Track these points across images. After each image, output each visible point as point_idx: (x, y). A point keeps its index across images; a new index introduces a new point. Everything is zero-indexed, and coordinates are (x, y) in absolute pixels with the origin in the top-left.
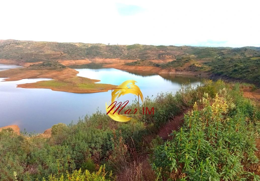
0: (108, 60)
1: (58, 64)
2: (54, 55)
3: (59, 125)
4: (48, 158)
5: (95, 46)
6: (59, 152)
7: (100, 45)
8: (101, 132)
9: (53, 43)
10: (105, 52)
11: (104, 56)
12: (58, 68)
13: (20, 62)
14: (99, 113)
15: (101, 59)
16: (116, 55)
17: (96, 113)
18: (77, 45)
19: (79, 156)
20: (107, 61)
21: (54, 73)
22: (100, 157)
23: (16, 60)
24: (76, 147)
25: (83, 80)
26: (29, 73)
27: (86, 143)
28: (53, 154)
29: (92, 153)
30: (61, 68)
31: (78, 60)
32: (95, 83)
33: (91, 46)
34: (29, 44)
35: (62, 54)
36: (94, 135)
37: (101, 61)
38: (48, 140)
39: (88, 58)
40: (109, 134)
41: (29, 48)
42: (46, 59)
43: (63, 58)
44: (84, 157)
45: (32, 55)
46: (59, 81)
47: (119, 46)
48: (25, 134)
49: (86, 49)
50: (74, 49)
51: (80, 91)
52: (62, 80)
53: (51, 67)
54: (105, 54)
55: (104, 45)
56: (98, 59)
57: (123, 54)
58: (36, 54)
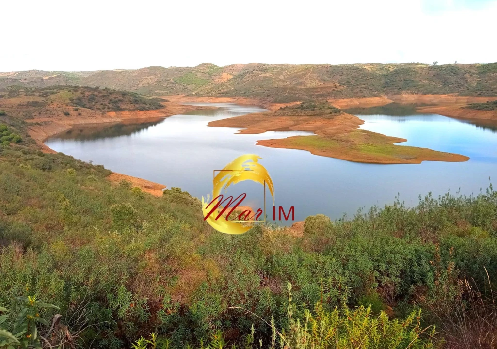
0: (429, 98)
1: (326, 106)
2: (322, 88)
3: (318, 217)
4: (301, 271)
5: (403, 69)
6: (320, 266)
7: (416, 67)
8: (402, 244)
9: (323, 66)
10: (425, 80)
11: (421, 89)
12: (327, 114)
13: (266, 103)
14: (398, 207)
15: (412, 95)
16: (450, 86)
17: (392, 204)
18: (366, 67)
19: (354, 282)
20: (427, 99)
21: (318, 123)
22: (395, 293)
23: (260, 99)
24: (350, 263)
25: (371, 136)
26: (278, 122)
27: (369, 259)
28: (309, 267)
29: (380, 282)
30: (331, 113)
31: (364, 97)
32: (394, 144)
33: (395, 68)
34: (282, 70)
35: (336, 87)
36: (387, 248)
37: (413, 99)
38: (300, 241)
39: (387, 93)
40: (418, 251)
41: (281, 77)
42: (307, 98)
43: (336, 94)
44: (364, 287)
45: (284, 89)
46: (325, 137)
47: (460, 67)
48: (266, 224)
49: (384, 75)
50: (360, 77)
51: (362, 158)
52: (331, 137)
53: (315, 111)
54: (423, 86)
55: (422, 66)
56: (406, 96)
57: (466, 85)
58: (292, 89)
